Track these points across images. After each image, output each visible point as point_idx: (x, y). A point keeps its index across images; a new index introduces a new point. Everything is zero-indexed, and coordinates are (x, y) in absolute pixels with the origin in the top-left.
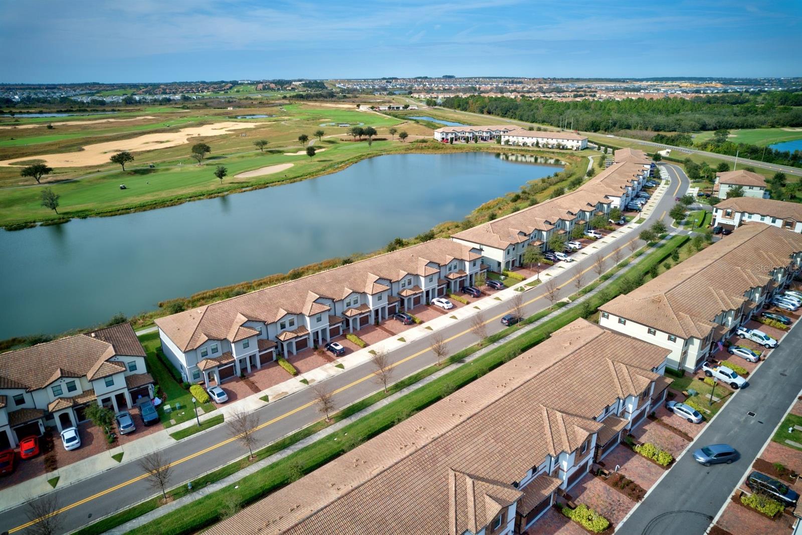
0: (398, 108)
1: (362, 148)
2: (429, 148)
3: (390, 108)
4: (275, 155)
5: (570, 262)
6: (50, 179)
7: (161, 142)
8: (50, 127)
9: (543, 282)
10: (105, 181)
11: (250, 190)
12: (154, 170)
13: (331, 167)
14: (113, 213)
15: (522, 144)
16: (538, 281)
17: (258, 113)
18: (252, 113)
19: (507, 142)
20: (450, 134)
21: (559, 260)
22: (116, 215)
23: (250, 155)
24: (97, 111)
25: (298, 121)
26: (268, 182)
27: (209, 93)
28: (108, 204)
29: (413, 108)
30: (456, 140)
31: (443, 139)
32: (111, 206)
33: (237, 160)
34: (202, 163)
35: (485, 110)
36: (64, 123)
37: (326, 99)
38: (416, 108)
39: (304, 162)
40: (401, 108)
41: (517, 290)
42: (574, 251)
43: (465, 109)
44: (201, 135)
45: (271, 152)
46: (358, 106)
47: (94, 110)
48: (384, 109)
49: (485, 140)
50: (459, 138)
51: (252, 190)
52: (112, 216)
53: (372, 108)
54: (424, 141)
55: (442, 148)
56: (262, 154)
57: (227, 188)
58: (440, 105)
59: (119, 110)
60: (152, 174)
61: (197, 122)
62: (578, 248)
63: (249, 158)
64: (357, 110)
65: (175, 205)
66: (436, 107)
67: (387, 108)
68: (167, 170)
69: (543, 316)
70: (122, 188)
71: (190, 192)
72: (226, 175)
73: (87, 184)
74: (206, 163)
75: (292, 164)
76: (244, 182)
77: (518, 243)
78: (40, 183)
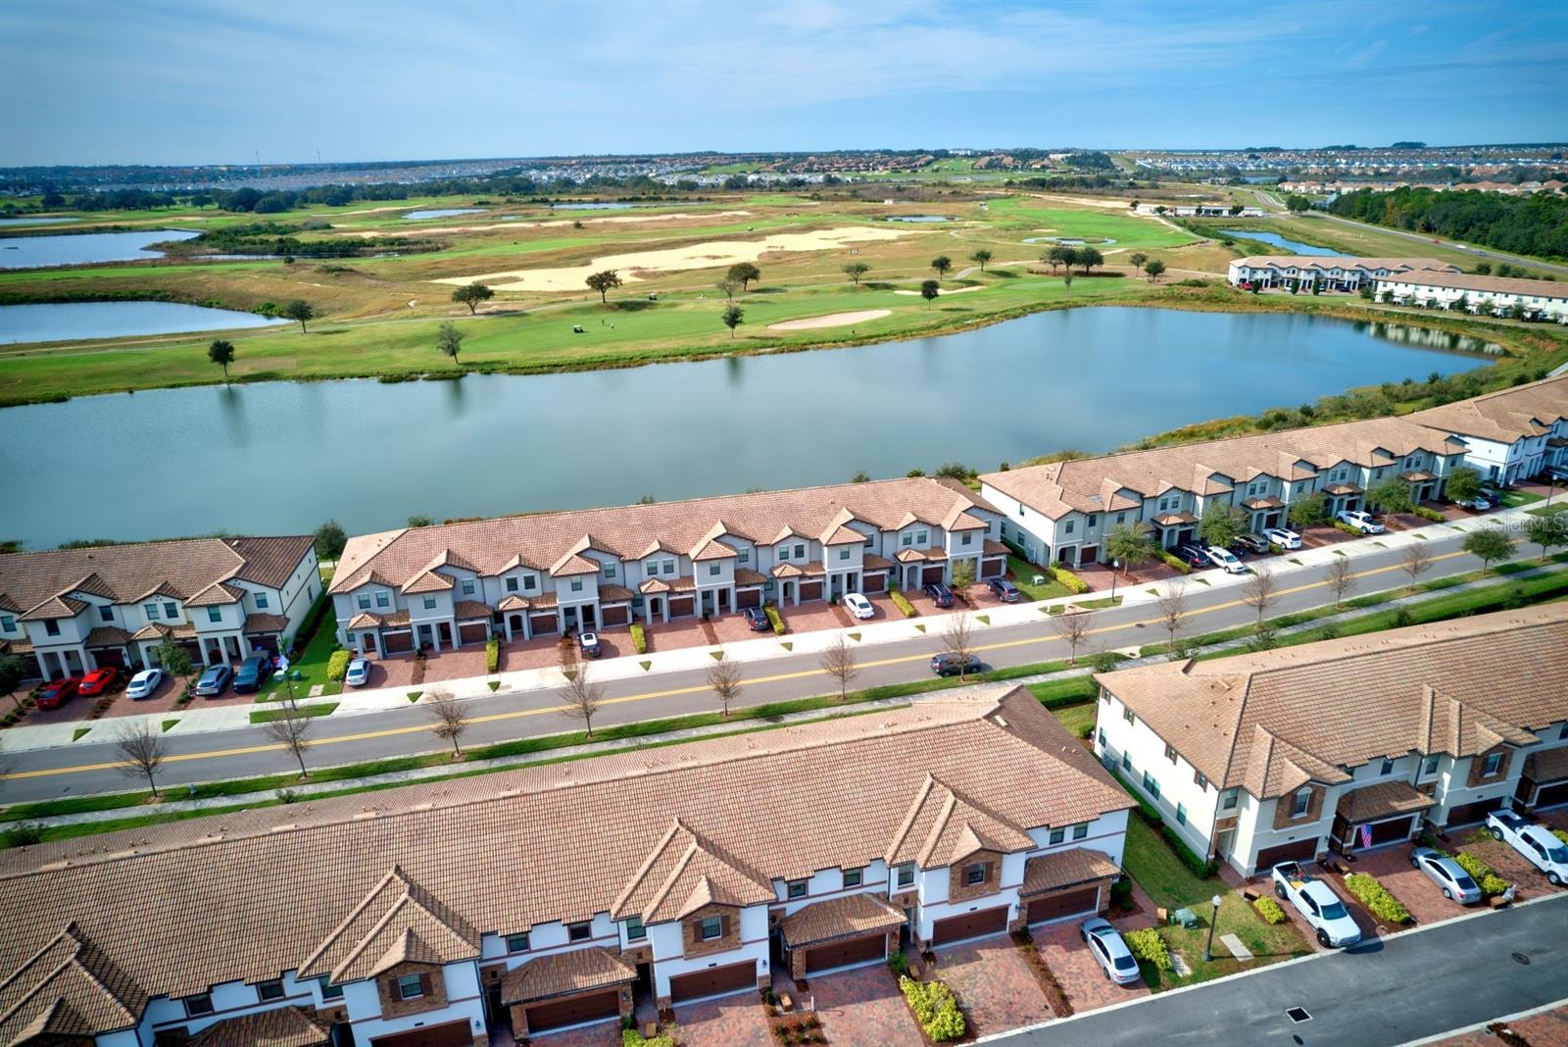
0: (1217, 212)
1: (1055, 290)
2: (1197, 299)
3: (1199, 211)
4: (878, 293)
5: (1238, 573)
6: (494, 308)
7: (714, 258)
8: (578, 226)
9: (1124, 604)
10: (567, 317)
11: (770, 353)
12: (652, 304)
13: (962, 320)
15: (1424, 303)
16: (1116, 601)
17: (932, 211)
18: (918, 212)
19: (1388, 296)
20: (1260, 272)
21: (1213, 565)
22: (531, 374)
23: (831, 289)
24: (676, 200)
25: (989, 230)
26: (815, 340)
27: (885, 173)
28: (534, 355)
29: (1253, 213)
30: (1274, 285)
31: (1243, 281)
32: (538, 359)
33: (803, 297)
34: (733, 299)
35: (1421, 222)
36: (607, 220)
37: (1088, 190)
38: (1260, 214)
39: (914, 309)
40: (1225, 213)
41: (1044, 610)
42: (1274, 552)
43: (1375, 220)
44: (785, 249)
45: (874, 286)
46: (1134, 205)
47: (671, 199)
48: (1187, 212)
49: (1347, 290)
50: (1282, 282)
51: (775, 353)
52: (525, 374)
53: (1160, 210)
54: (1198, 284)
55: (1228, 300)
56: (854, 290)
57: (735, 346)
58: (1323, 210)
59: (709, 200)
60: (647, 311)
61: (804, 225)
62: (1289, 546)
63: (824, 296)
64: (1130, 213)
65: (629, 366)
66: (1310, 212)
67: (1193, 212)
68: (674, 305)
69: (1037, 673)
70: (576, 331)
71: (672, 346)
72: (740, 322)
73: (539, 320)
74: (741, 299)
75: (886, 313)
76: (772, 338)
77: (1103, 511)
78: (474, 314)
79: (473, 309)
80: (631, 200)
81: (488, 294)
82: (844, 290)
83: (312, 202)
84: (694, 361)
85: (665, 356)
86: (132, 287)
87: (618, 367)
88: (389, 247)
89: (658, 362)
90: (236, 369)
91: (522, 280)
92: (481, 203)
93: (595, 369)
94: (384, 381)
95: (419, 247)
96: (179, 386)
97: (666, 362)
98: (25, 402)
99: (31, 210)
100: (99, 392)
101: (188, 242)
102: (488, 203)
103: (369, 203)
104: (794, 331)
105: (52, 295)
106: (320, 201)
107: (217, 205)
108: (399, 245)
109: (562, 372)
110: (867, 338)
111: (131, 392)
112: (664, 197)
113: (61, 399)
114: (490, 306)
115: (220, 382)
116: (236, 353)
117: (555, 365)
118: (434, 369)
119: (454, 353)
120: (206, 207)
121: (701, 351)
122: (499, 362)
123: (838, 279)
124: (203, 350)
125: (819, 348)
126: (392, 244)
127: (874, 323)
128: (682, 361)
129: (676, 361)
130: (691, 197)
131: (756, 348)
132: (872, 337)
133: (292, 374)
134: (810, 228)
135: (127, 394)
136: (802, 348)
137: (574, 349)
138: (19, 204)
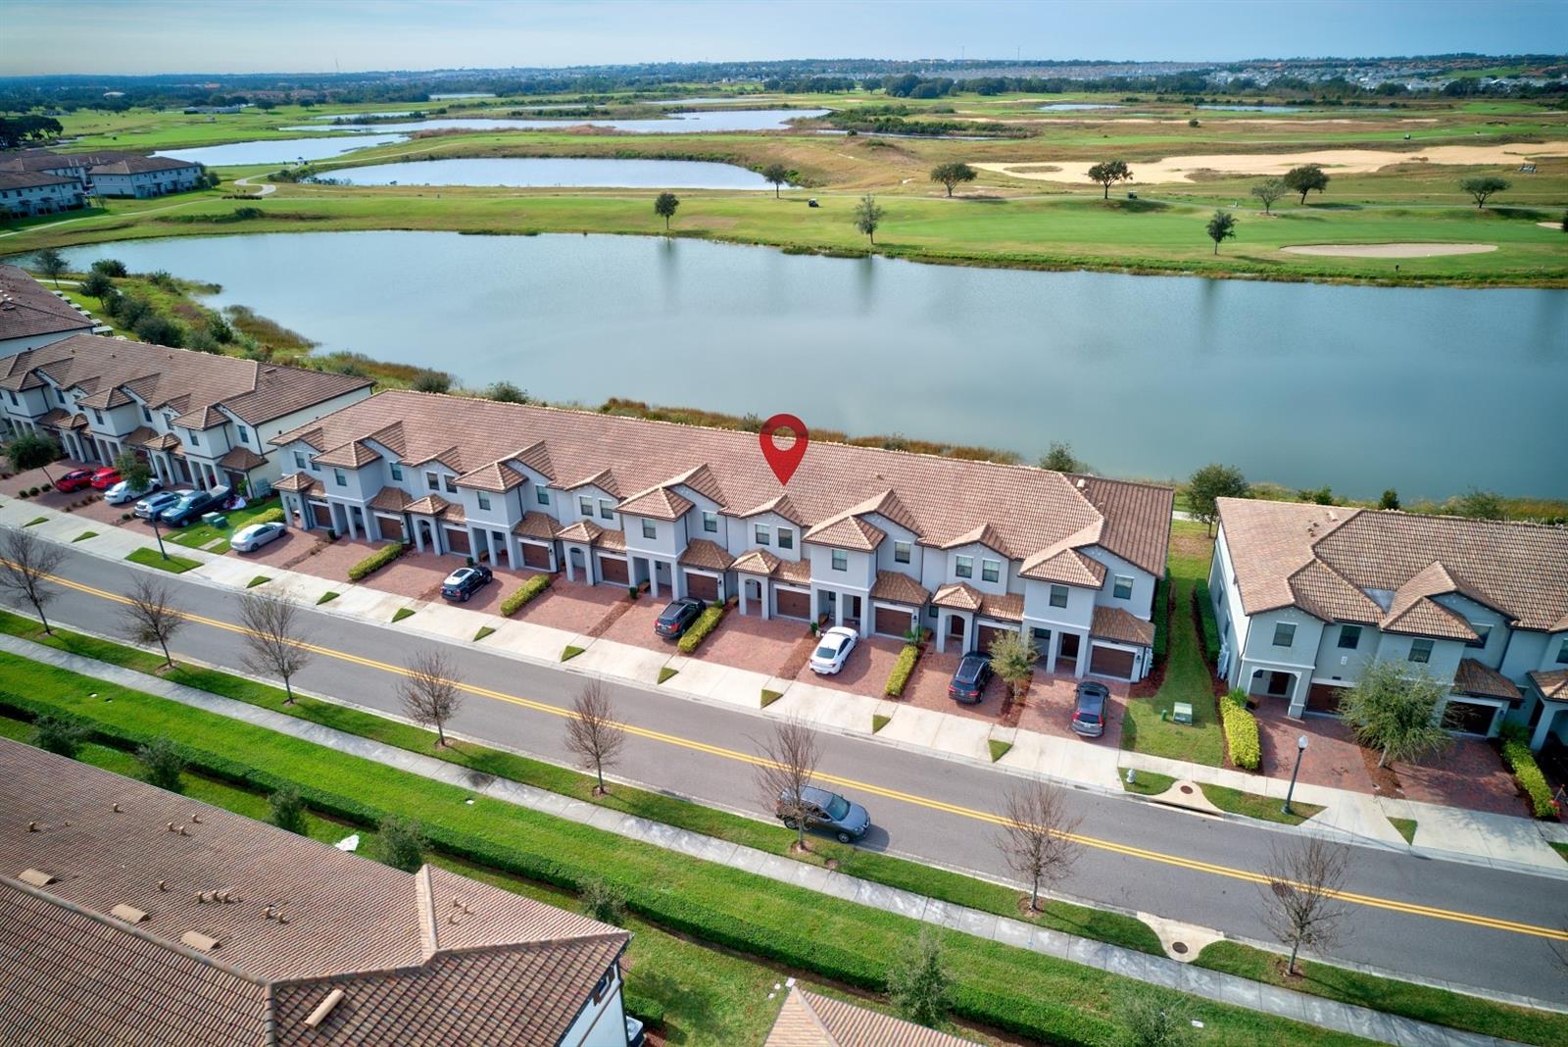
6: (974, 193)
9: (1305, 827)
10: (1050, 209)
11: (1246, 279)
12: (1165, 207)
14: (931, 259)
16: (1293, 812)
22: (932, 263)
23: (1432, 212)
24: (1360, 105)
26: (1328, 271)
28: (957, 244)
32: (959, 249)
33: (1380, 218)
39: (1536, 247)
45: (1503, 213)
47: (1353, 104)
51: (1253, 279)
52: (927, 263)
56: (1469, 216)
60: (1152, 214)
63: (1415, 220)
65: (1049, 270)
68: (1190, 211)
71: (1127, 255)
72: (1230, 235)
73: (1014, 209)
74: (1285, 212)
75: (1493, 248)
76: (1268, 262)
77: (1375, 625)
78: (950, 196)
79: (950, 190)
80: (1302, 104)
81: (970, 176)
82: (1453, 215)
83: (968, 90)
84: (1135, 274)
85: (1107, 265)
86: (715, 150)
87: (1034, 269)
88: (978, 133)
89: (1089, 270)
90: (678, 223)
91: (1061, 170)
92: (1129, 100)
93: (1006, 267)
94: (785, 252)
95: (1008, 133)
96: (625, 233)
97: (1098, 271)
98: (508, 233)
99: (755, 91)
100: (565, 231)
101: (818, 118)
102: (1136, 100)
103: (1022, 94)
104: (1310, 257)
105: (655, 153)
106: (973, 91)
107: (884, 90)
108: (991, 130)
109: (969, 265)
110: (1415, 278)
111: (585, 234)
112: (1345, 102)
113: (533, 234)
114: (977, 190)
115: (657, 234)
116: (678, 209)
117: (970, 258)
118: (844, 246)
119: (870, 231)
120: (876, 91)
121: (1157, 265)
122: (914, 248)
123: (1458, 201)
124: (651, 203)
125: (1326, 282)
126: (984, 129)
127: (1450, 261)
128: (1121, 272)
129: (1111, 271)
130: (1381, 102)
131: (1236, 270)
132: (1422, 278)
133: (718, 234)
134: (1505, 140)
135: (582, 235)
136: (1298, 278)
137: (1009, 244)
138: (749, 88)
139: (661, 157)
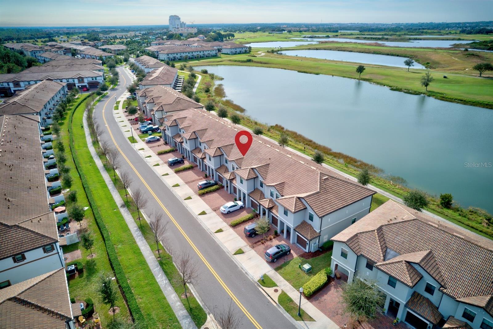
77: (375, 263)
78: (480, 76)
79: (481, 74)
90: (363, 75)
96: (345, 77)
98: (311, 73)
99: (456, 33)
100: (328, 74)
105: (386, 53)
113: (317, 74)
115: (355, 78)
122: (442, 94)
124: (356, 67)
133: (374, 81)
135: (332, 76)
138: (452, 32)
139: (388, 55)
